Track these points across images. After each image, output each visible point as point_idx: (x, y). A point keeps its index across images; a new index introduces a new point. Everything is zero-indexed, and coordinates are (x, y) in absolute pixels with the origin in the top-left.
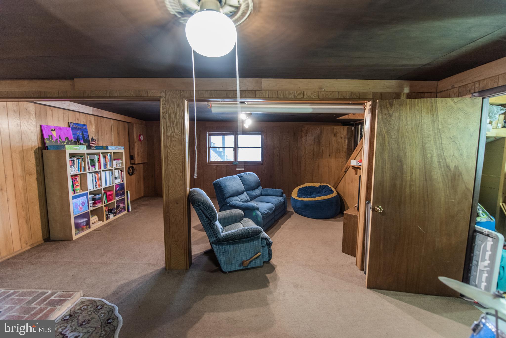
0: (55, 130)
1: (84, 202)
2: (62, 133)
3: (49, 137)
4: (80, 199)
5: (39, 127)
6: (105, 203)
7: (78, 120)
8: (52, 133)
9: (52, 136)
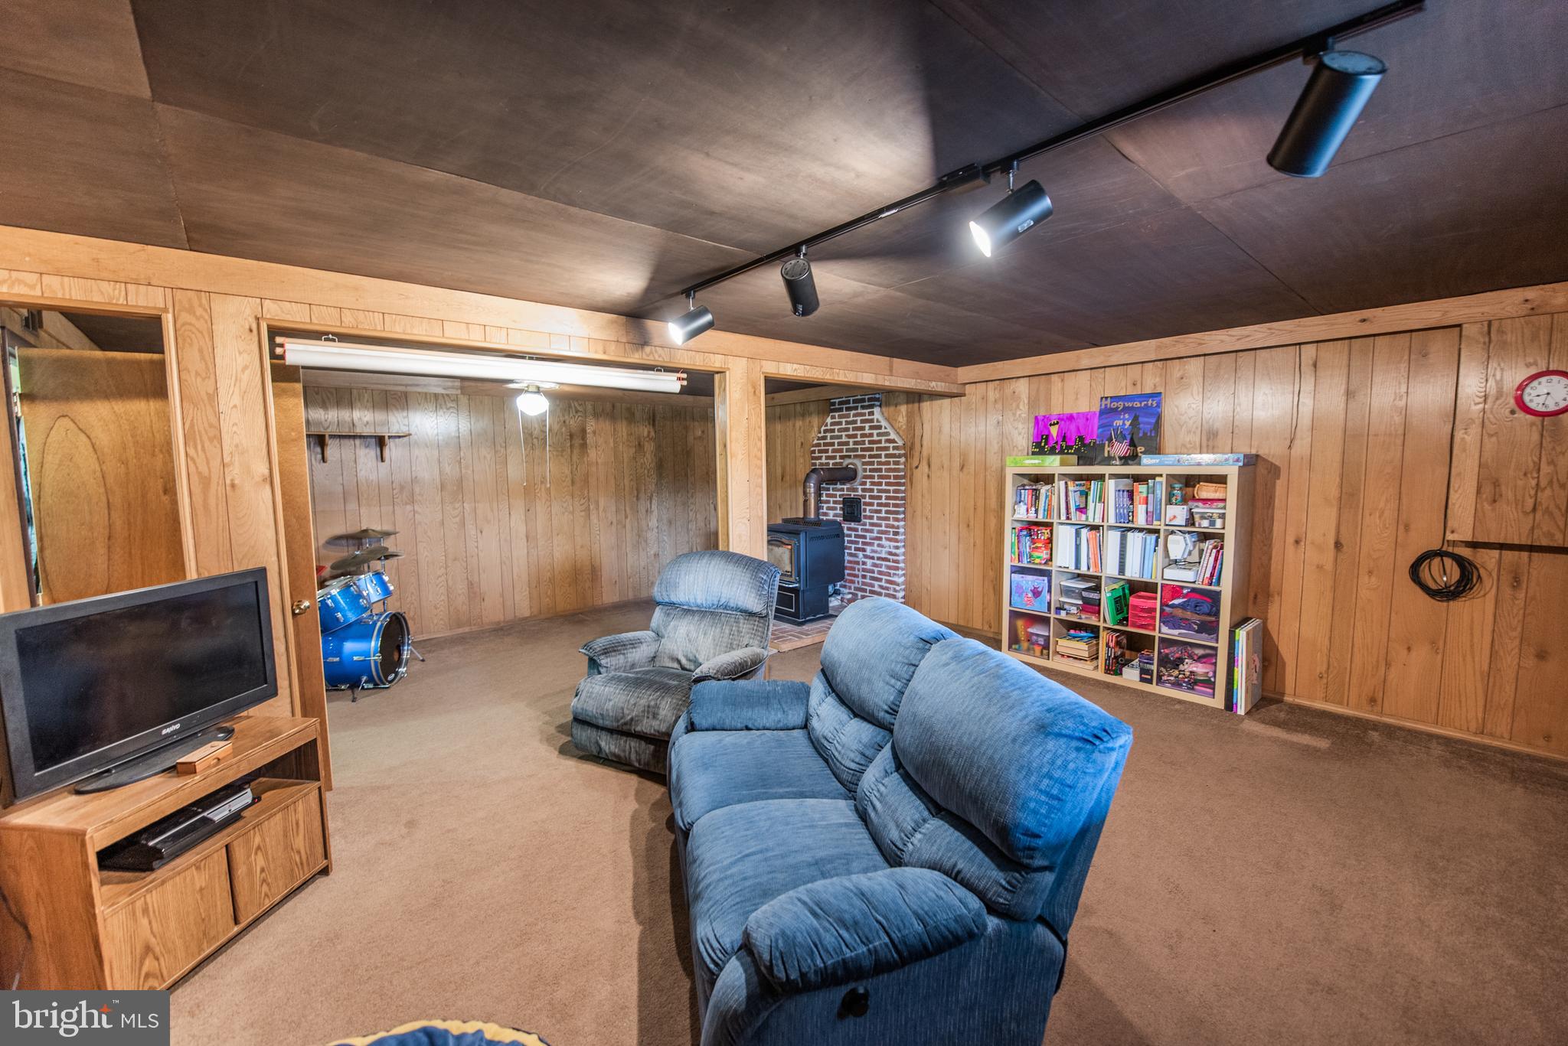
0: (1058, 423)
1: (1040, 589)
2: (1073, 427)
3: (1042, 439)
4: (1030, 578)
5: (1033, 420)
6: (1105, 621)
7: (1134, 385)
8: (1049, 432)
9: (1048, 436)
